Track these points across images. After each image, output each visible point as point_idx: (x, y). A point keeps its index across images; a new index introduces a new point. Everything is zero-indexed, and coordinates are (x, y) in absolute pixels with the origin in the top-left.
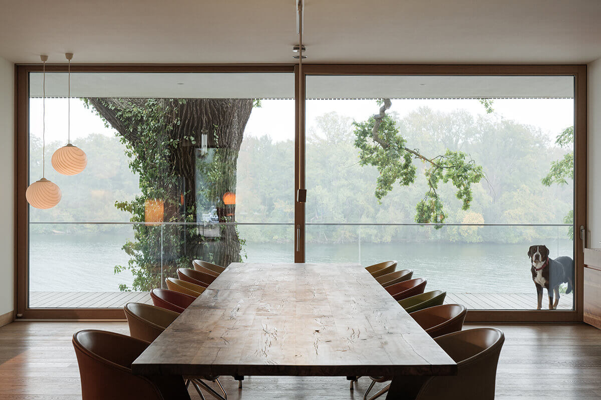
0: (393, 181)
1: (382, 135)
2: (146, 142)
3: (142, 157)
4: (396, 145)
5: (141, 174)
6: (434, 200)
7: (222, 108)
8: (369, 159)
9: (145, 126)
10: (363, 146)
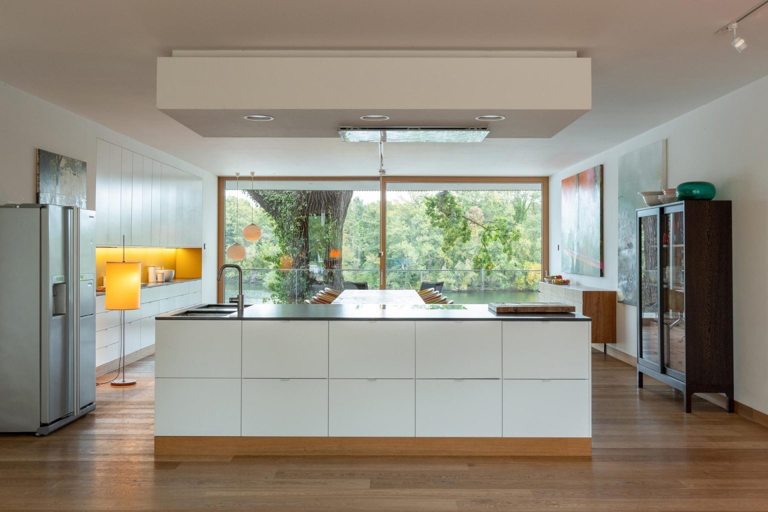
0: (454, 240)
1: (445, 207)
2: (284, 217)
3: (281, 227)
4: (455, 213)
5: (280, 238)
6: (485, 254)
7: (334, 195)
8: (437, 223)
9: (283, 207)
10: (432, 214)
